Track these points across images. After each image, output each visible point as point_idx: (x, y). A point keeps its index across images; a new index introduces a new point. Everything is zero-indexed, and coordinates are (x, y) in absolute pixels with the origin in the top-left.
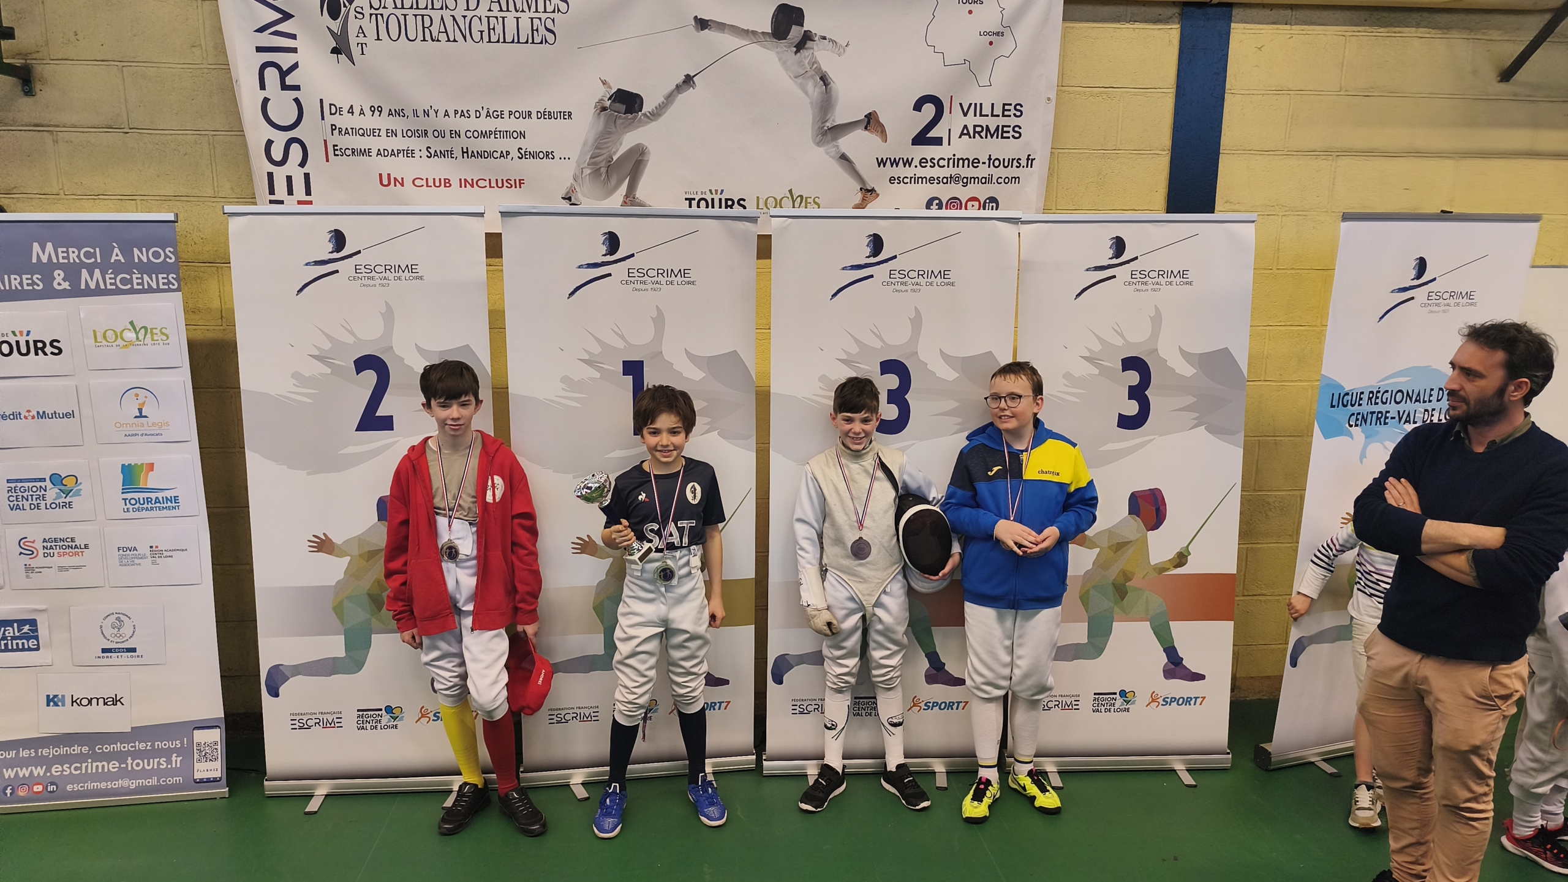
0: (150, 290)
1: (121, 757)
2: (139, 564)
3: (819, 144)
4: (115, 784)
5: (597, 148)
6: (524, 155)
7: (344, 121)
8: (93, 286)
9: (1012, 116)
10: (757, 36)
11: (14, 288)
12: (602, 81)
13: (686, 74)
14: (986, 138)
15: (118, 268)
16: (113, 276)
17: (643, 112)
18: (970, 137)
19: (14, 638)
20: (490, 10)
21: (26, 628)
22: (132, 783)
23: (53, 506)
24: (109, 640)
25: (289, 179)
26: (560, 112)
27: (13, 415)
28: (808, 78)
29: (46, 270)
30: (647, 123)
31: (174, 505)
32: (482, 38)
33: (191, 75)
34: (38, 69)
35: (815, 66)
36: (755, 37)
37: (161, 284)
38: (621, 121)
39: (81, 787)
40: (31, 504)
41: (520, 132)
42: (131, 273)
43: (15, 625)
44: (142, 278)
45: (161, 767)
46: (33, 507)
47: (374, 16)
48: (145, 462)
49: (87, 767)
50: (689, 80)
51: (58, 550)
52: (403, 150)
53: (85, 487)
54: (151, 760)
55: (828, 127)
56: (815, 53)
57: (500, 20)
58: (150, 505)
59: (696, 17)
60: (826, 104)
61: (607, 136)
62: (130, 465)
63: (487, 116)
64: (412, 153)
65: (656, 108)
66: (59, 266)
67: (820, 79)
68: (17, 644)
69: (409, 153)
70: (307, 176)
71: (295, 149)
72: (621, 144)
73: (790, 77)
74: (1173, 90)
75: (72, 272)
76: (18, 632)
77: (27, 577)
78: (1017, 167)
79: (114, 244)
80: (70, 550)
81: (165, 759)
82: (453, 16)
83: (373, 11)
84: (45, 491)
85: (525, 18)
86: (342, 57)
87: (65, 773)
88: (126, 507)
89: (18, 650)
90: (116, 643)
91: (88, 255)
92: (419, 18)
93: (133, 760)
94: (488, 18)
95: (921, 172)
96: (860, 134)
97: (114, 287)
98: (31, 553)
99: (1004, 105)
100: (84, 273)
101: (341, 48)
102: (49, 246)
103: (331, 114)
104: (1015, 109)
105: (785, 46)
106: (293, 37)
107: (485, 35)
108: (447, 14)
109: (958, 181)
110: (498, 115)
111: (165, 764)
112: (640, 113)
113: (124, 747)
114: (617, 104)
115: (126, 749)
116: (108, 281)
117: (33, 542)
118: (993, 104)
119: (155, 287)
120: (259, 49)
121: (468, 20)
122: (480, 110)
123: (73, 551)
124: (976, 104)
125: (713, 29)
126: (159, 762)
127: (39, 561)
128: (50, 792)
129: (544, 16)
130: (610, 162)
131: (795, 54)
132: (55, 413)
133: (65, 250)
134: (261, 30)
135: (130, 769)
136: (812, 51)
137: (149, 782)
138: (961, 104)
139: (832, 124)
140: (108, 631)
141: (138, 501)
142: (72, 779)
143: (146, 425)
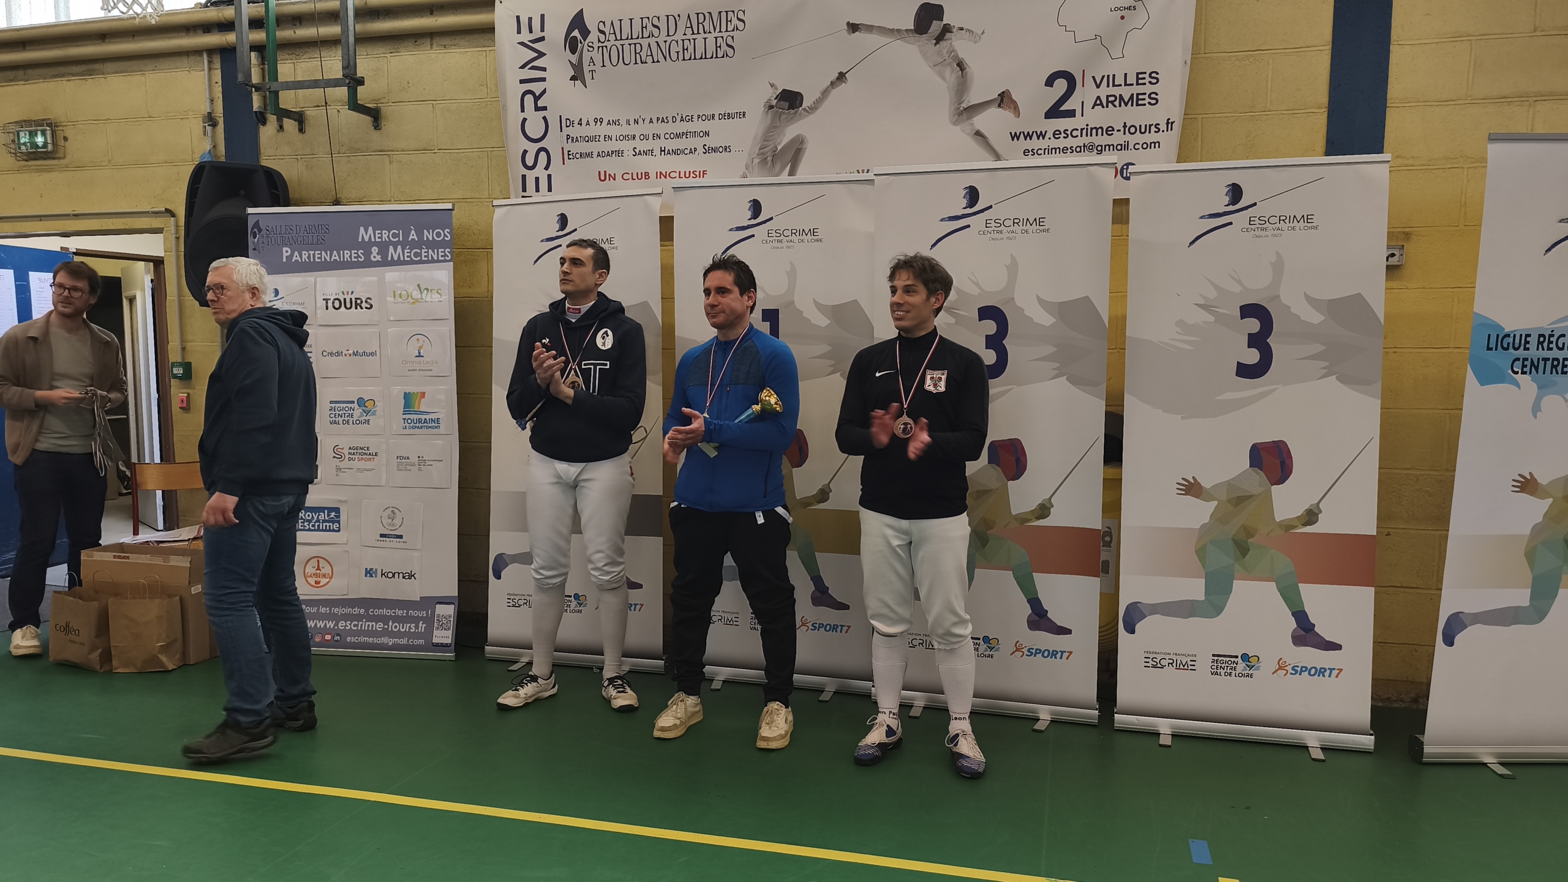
0: (433, 261)
1: (385, 619)
2: (410, 470)
3: (955, 123)
4: (379, 641)
5: (765, 140)
6: (708, 150)
7: (574, 132)
8: (396, 258)
9: (1147, 83)
10: (901, 34)
11: (346, 260)
12: (770, 84)
13: (839, 72)
14: (1120, 106)
15: (413, 245)
16: (409, 251)
17: (803, 107)
18: (1103, 107)
19: (324, 521)
20: (685, 34)
21: (333, 514)
22: (390, 641)
23: (358, 422)
24: (385, 527)
25: (537, 179)
26: (737, 113)
27: (338, 353)
28: (946, 65)
29: (367, 246)
30: (806, 116)
31: (436, 425)
32: (678, 57)
33: (479, 107)
34: (385, 110)
35: (953, 54)
36: (899, 35)
37: (440, 256)
38: (785, 116)
39: (356, 640)
40: (343, 420)
41: (706, 132)
42: (421, 249)
43: (326, 511)
44: (428, 252)
45: (411, 630)
46: (344, 422)
47: (601, 48)
48: (419, 391)
49: (362, 625)
50: (842, 77)
51: (358, 456)
52: (616, 151)
53: (379, 409)
54: (405, 625)
55: (964, 107)
56: (953, 43)
57: (692, 41)
58: (420, 425)
59: (848, 23)
60: (962, 87)
61: (773, 130)
62: (409, 393)
63: (681, 120)
64: (622, 153)
65: (814, 102)
66: (376, 244)
67: (957, 65)
68: (326, 526)
69: (619, 153)
70: (549, 176)
71: (543, 155)
72: (784, 136)
73: (930, 66)
74: (1330, 47)
75: (383, 247)
76: (328, 517)
77: (337, 475)
78: (1155, 132)
79: (412, 227)
80: (366, 456)
81: (414, 625)
82: (657, 42)
83: (600, 44)
84: (353, 410)
85: (711, 38)
86: (578, 82)
87: (347, 628)
88: (404, 425)
89: (326, 530)
90: (391, 530)
91: (394, 236)
92: (633, 46)
93: (393, 623)
94: (683, 40)
95: (1054, 143)
96: (994, 112)
97: (409, 259)
98: (340, 457)
99: (1138, 74)
100: (391, 247)
101: (578, 76)
102: (370, 228)
103: (567, 126)
104: (1150, 76)
105: (926, 40)
106: (544, 69)
107: (681, 54)
108: (652, 40)
109: (1092, 149)
110: (689, 119)
111: (414, 629)
112: (800, 108)
113: (388, 612)
114: (782, 102)
115: (389, 614)
116: (406, 254)
117: (343, 449)
118: (1126, 74)
119: (436, 259)
120: (522, 82)
121: (668, 44)
122: (676, 116)
123: (368, 457)
124: (1108, 76)
125: (862, 31)
126: (410, 626)
127: (346, 464)
128: (336, 641)
129: (725, 35)
130: (775, 151)
131: (935, 45)
132: (364, 352)
133: (380, 232)
134: (523, 67)
135: (390, 629)
136: (950, 41)
137: (401, 641)
138: (1093, 77)
139: (967, 104)
140: (386, 521)
141: (412, 421)
142: (352, 633)
143: (422, 363)
